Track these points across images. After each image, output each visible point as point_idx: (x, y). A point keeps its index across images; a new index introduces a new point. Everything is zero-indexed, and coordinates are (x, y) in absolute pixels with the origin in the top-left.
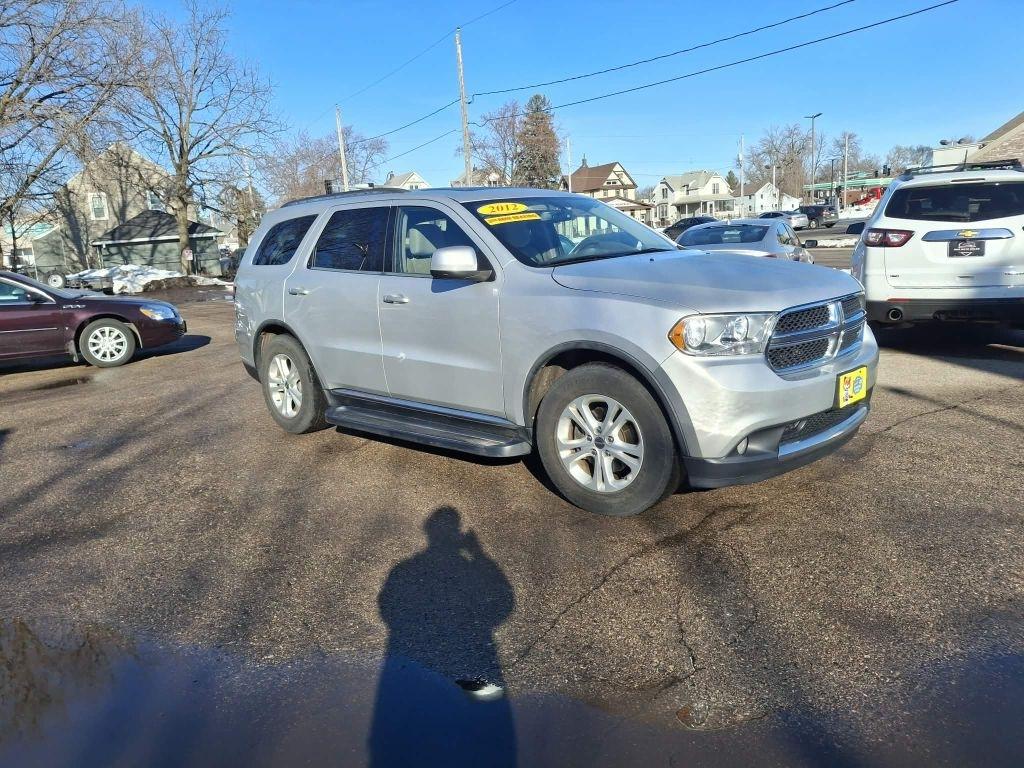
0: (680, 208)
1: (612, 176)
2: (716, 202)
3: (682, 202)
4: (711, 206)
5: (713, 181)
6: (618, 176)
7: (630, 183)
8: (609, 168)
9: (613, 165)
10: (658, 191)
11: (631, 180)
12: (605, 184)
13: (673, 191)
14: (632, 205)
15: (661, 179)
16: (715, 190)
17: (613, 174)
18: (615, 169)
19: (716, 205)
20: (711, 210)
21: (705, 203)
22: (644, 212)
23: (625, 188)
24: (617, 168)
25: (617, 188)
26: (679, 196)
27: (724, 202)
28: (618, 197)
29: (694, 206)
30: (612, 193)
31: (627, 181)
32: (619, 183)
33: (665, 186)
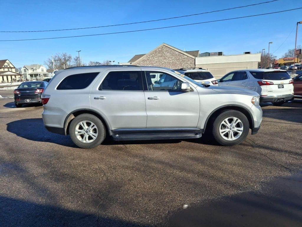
0: (31, 75)
1: (6, 64)
2: (43, 74)
3: (31, 74)
4: (42, 75)
5: (41, 68)
6: (8, 64)
7: (13, 67)
8: (4, 61)
9: (6, 60)
10: (22, 70)
11: (13, 65)
12: (3, 66)
13: (28, 70)
14: (15, 74)
15: (23, 66)
16: (42, 71)
17: (6, 63)
18: (7, 62)
19: (43, 75)
20: (42, 77)
21: (40, 74)
22: (20, 76)
23: (11, 68)
24: (7, 61)
25: (8, 68)
26: (30, 72)
27: (46, 74)
28: (9, 71)
29: (36, 75)
30: (6, 70)
31: (12, 66)
32: (8, 66)
33: (25, 68)
